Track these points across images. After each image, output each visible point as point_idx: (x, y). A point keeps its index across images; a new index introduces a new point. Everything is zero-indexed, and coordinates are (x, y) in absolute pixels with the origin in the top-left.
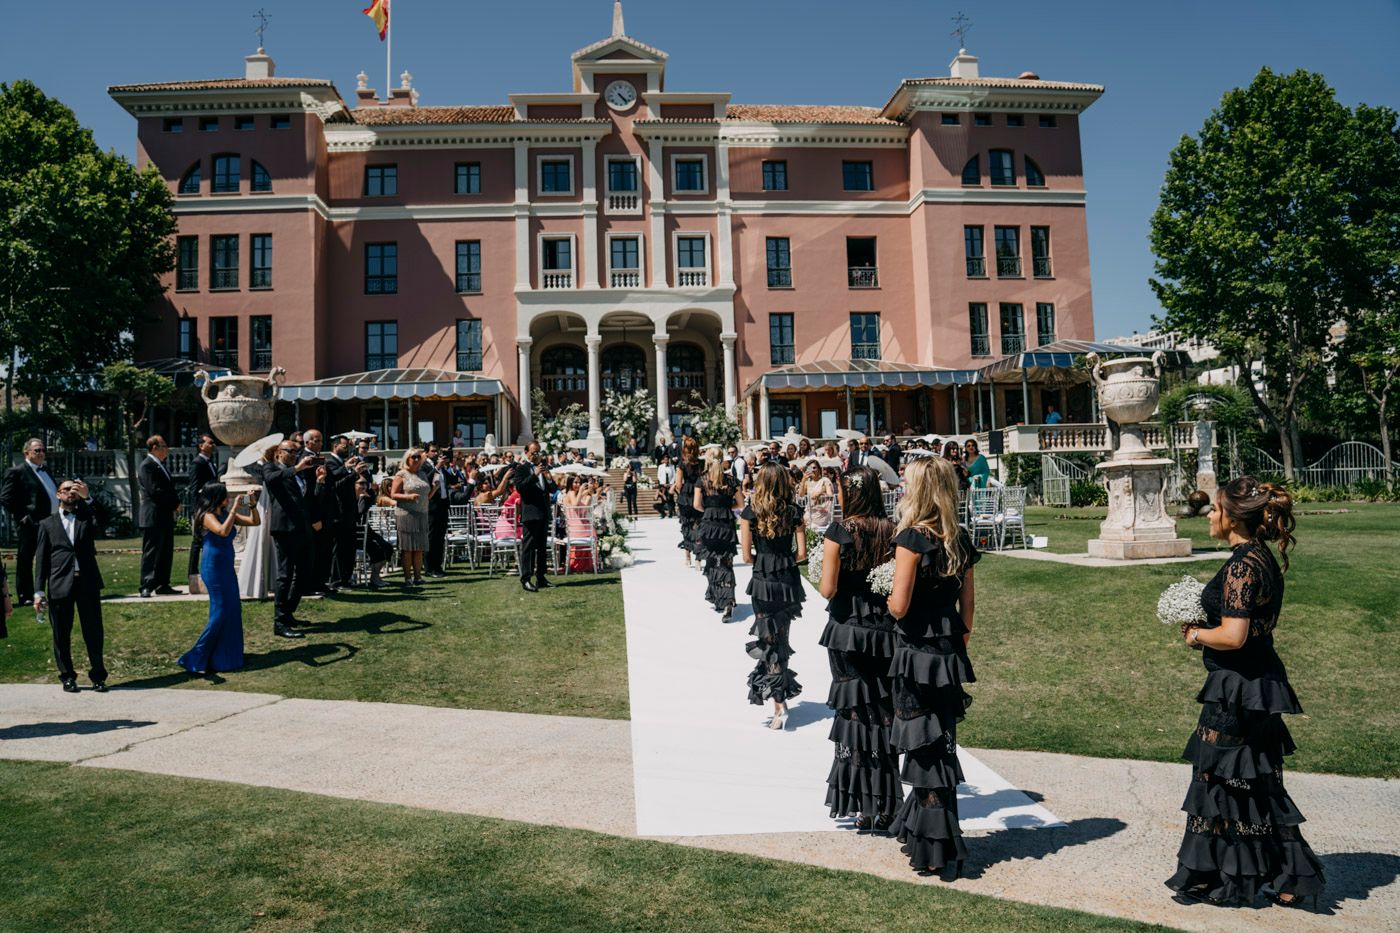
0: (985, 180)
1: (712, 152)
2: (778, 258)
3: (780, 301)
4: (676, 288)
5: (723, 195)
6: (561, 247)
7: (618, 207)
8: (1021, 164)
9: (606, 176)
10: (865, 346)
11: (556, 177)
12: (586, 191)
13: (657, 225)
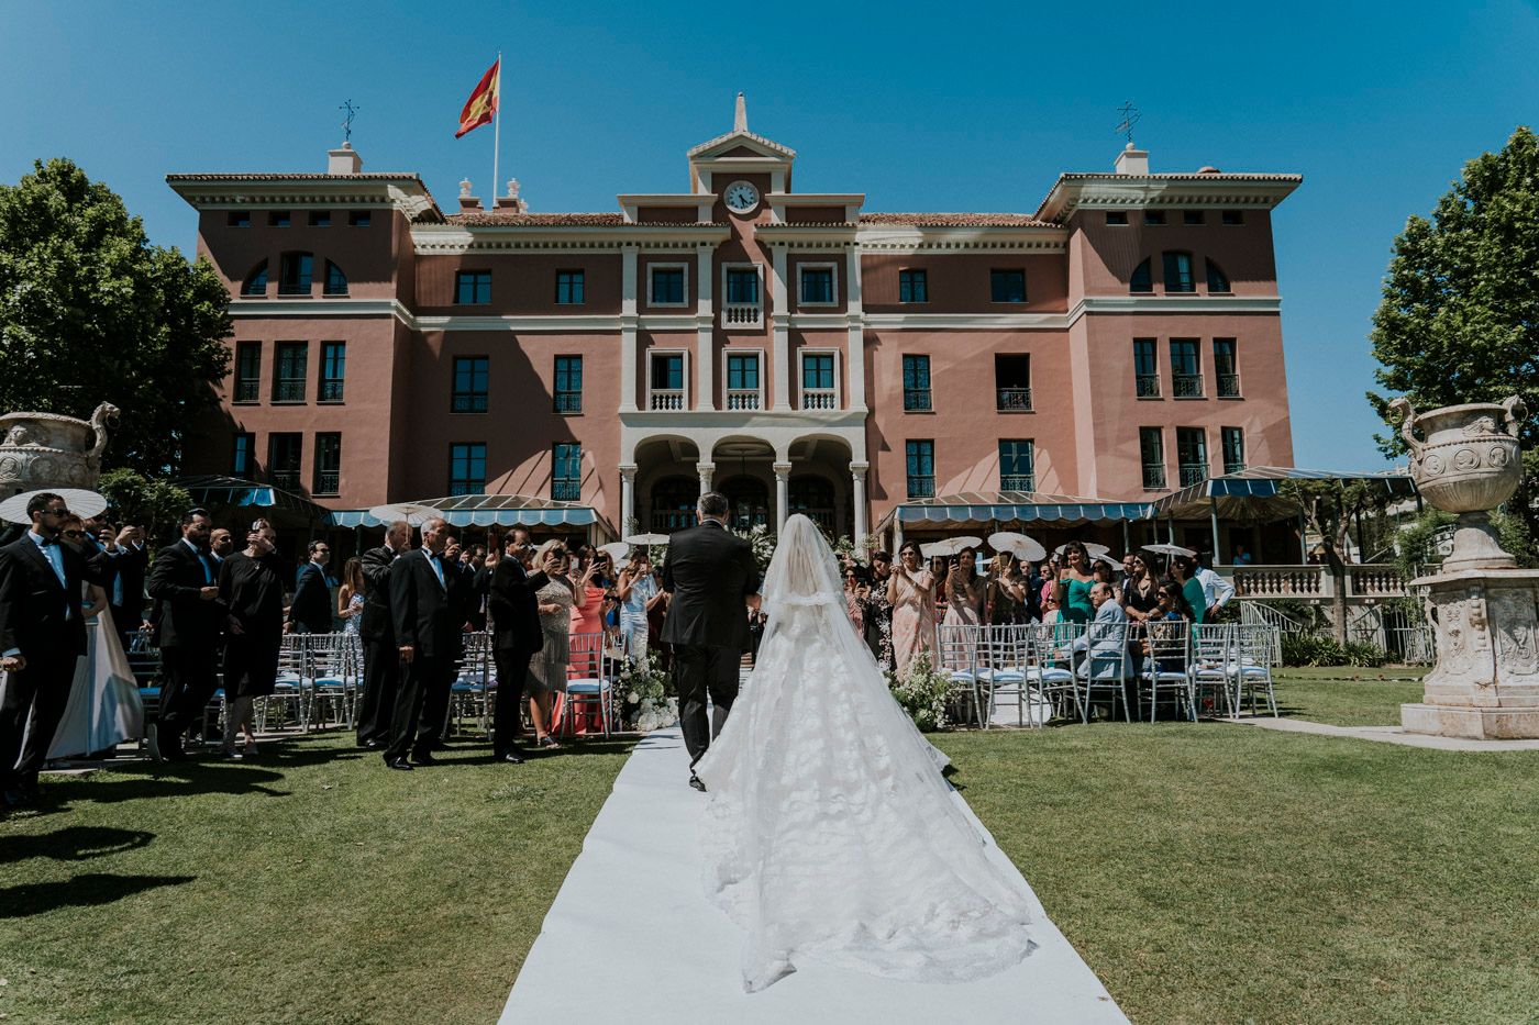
0: (1158, 288)
1: (842, 260)
2: (916, 378)
3: (919, 427)
4: (801, 410)
5: (855, 307)
6: (672, 364)
7: (736, 320)
8: (1200, 267)
9: (724, 286)
10: (1017, 478)
11: (668, 287)
12: (700, 302)
13: (779, 341)
